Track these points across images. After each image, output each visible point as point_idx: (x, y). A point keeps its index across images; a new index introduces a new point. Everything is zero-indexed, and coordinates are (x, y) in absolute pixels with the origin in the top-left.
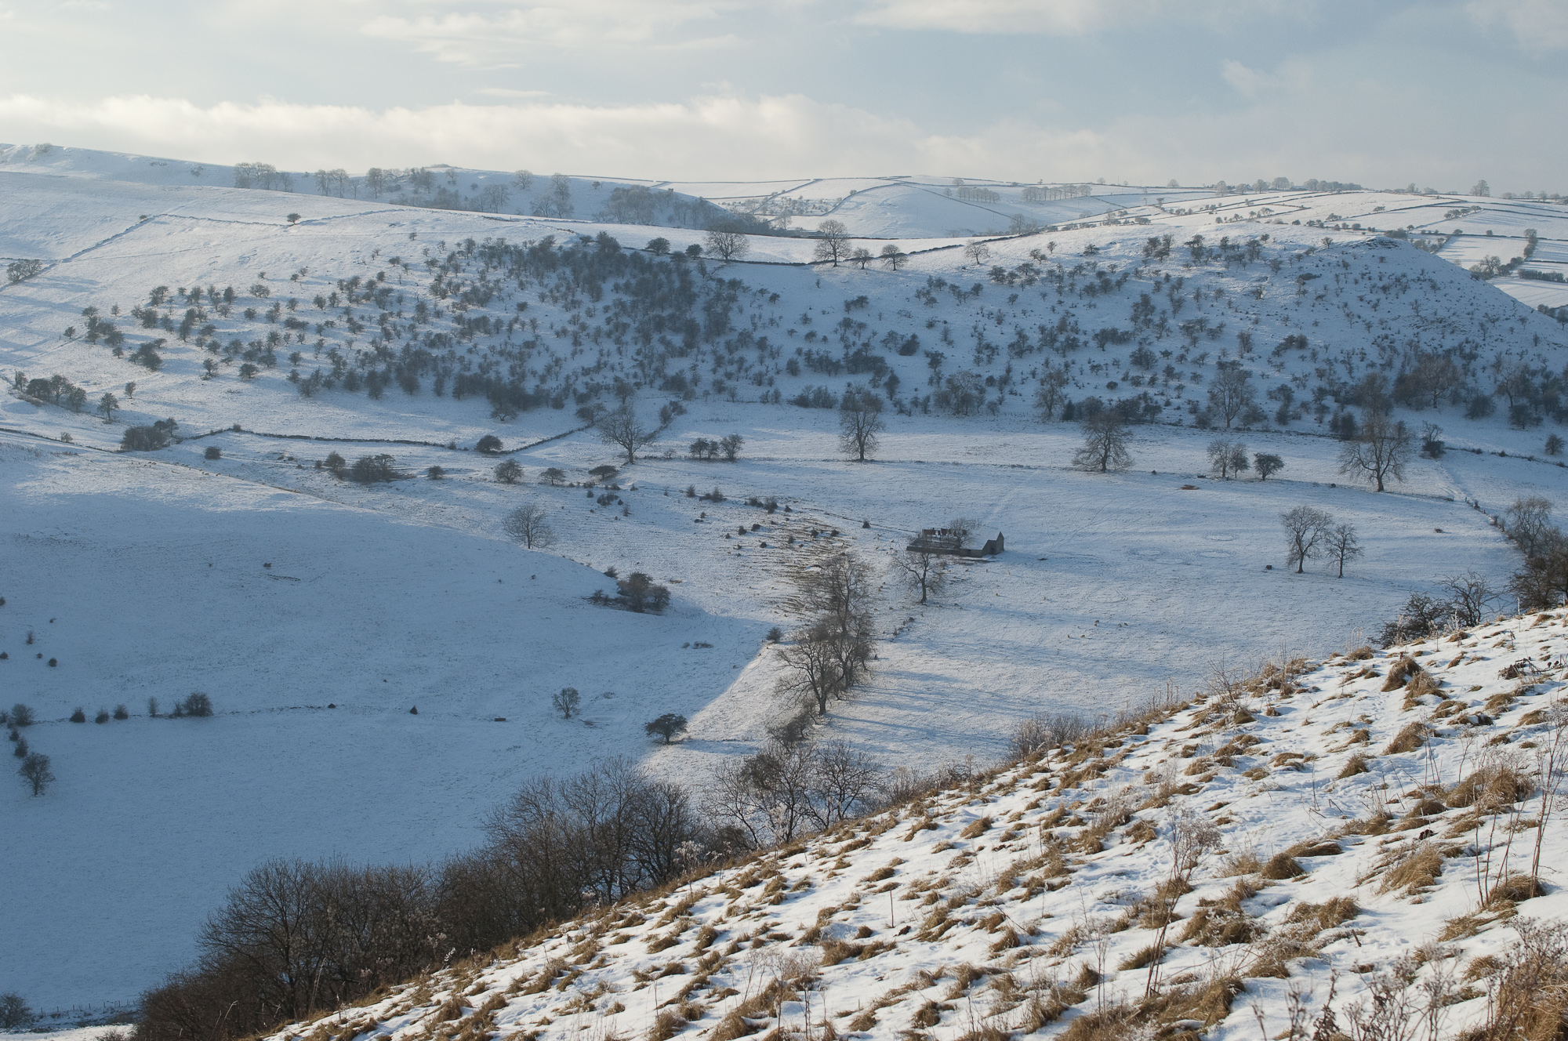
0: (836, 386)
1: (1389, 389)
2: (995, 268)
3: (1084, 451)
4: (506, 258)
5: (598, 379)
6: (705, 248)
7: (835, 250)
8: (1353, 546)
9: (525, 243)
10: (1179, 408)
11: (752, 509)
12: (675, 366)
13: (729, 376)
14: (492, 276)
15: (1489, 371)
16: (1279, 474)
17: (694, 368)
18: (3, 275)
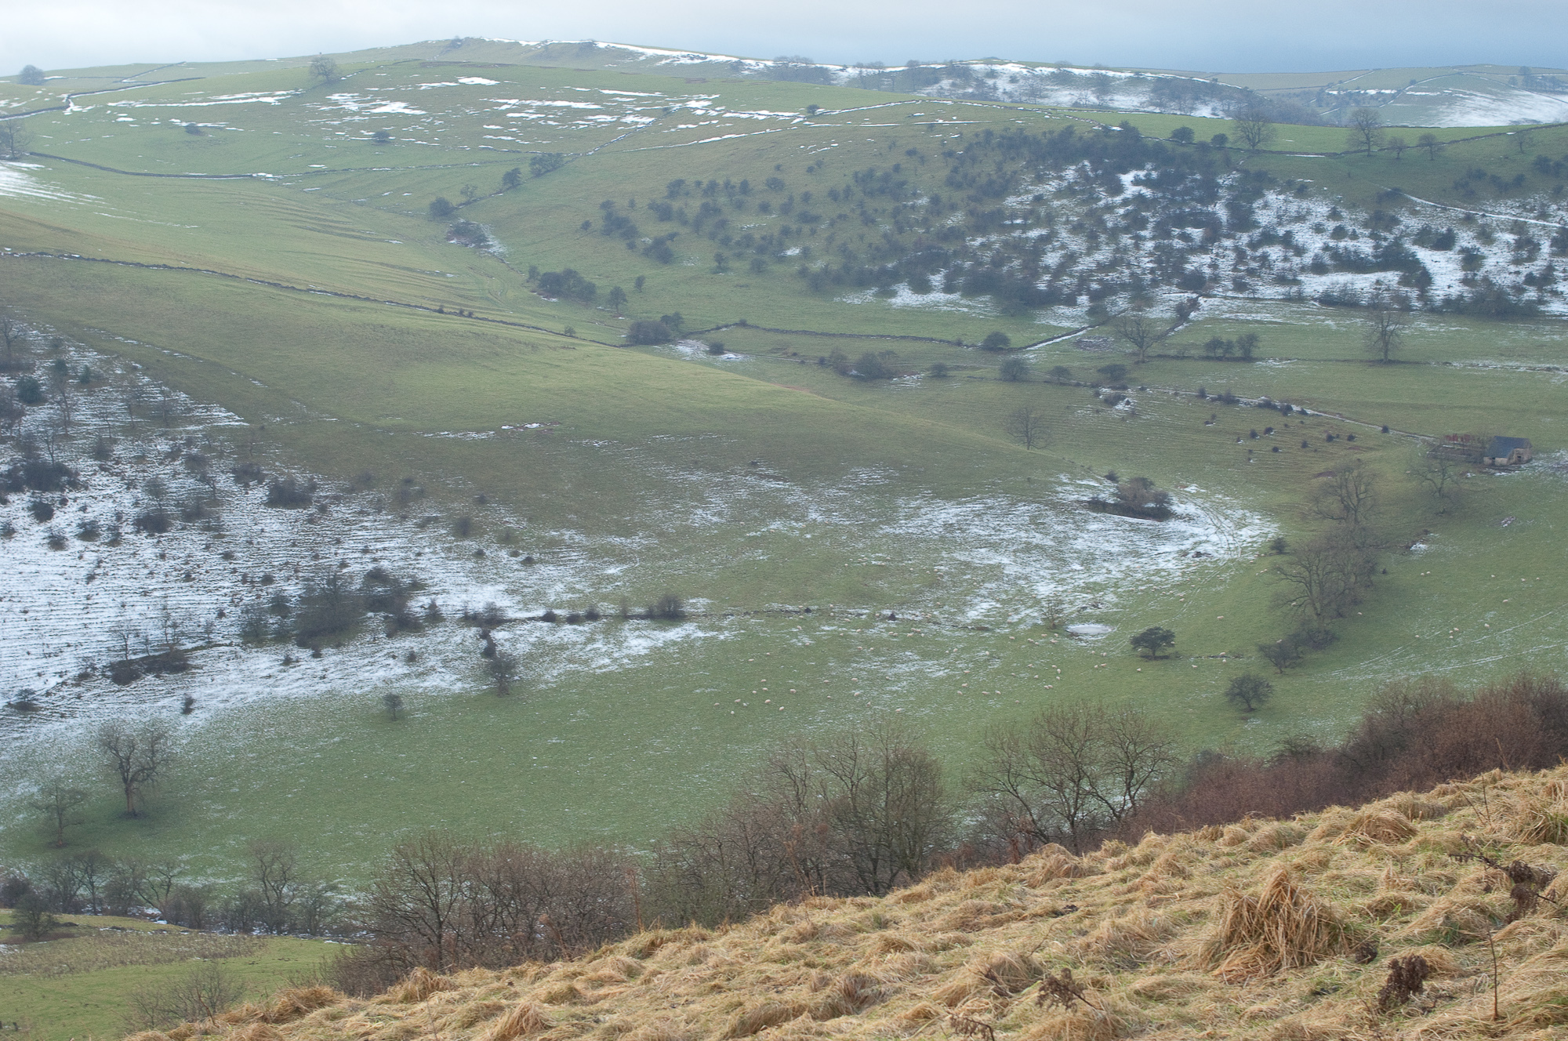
2: (1540, 158)
4: (1025, 149)
6: (1231, 138)
9: (1045, 133)
11: (1266, 412)
13: (1251, 272)
14: (1009, 168)
17: (1214, 266)
18: (525, 169)
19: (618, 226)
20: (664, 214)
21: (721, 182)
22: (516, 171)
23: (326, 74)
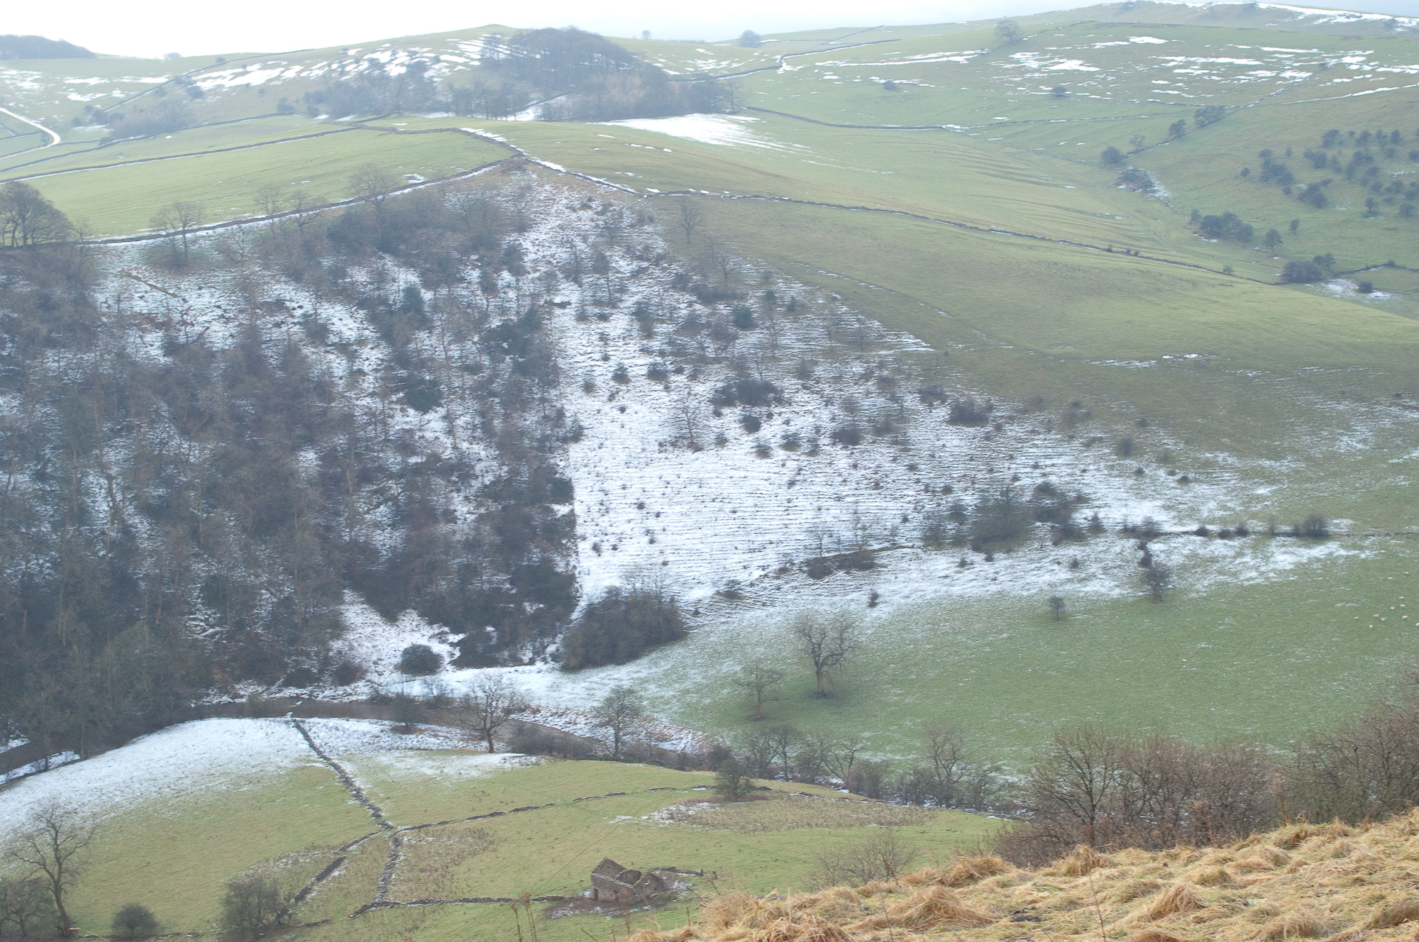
18: (1190, 121)
19: (1275, 173)
20: (1319, 162)
21: (1373, 132)
22: (1181, 123)
23: (1009, 35)
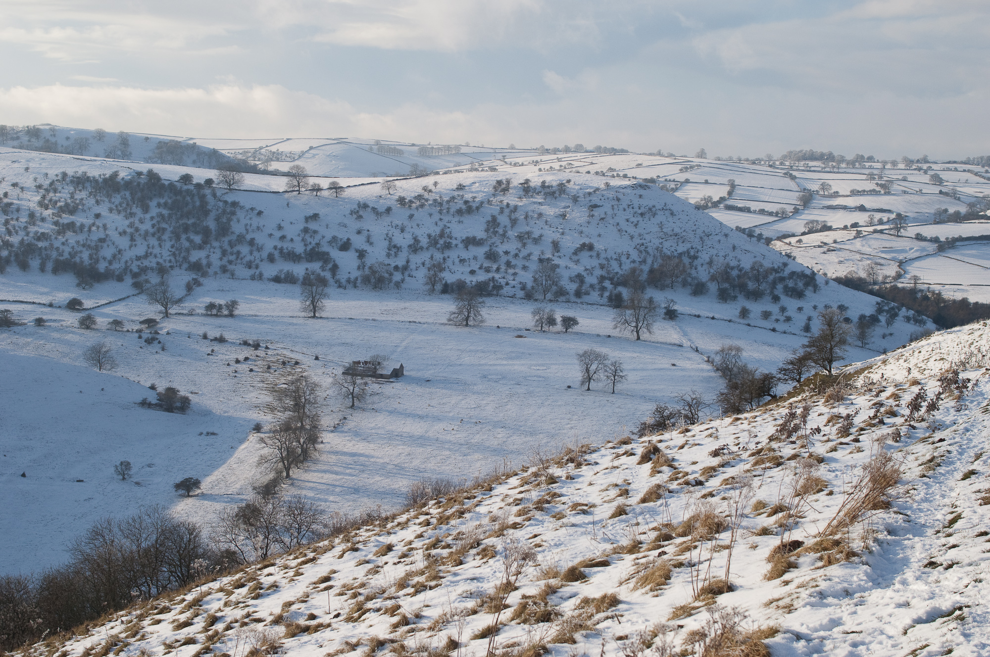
0: (299, 270)
1: (644, 277)
2: (400, 197)
3: (454, 313)
4: (88, 185)
5: (146, 263)
6: (216, 181)
7: (299, 184)
8: (621, 374)
9: (100, 175)
10: (514, 287)
11: (244, 348)
12: (196, 256)
13: (230, 262)
14: (79, 196)
15: (705, 267)
16: (576, 328)
17: (208, 257)
